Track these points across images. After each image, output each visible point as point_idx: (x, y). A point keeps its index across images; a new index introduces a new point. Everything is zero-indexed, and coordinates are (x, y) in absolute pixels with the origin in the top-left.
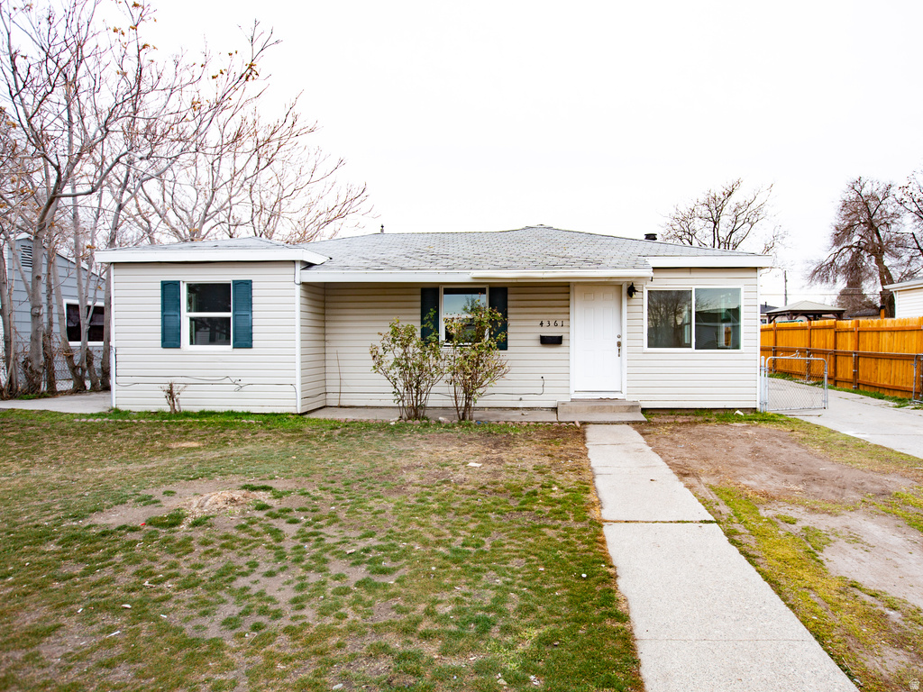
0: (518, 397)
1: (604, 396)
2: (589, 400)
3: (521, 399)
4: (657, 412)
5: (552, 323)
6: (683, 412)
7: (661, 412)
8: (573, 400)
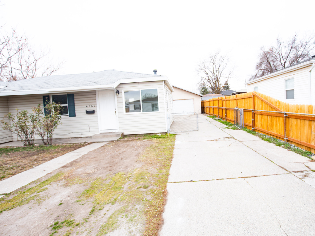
0: (81, 133)
1: (111, 131)
2: (106, 133)
3: (82, 134)
4: (131, 136)
5: (91, 106)
6: (140, 135)
7: (132, 136)
8: (100, 133)
